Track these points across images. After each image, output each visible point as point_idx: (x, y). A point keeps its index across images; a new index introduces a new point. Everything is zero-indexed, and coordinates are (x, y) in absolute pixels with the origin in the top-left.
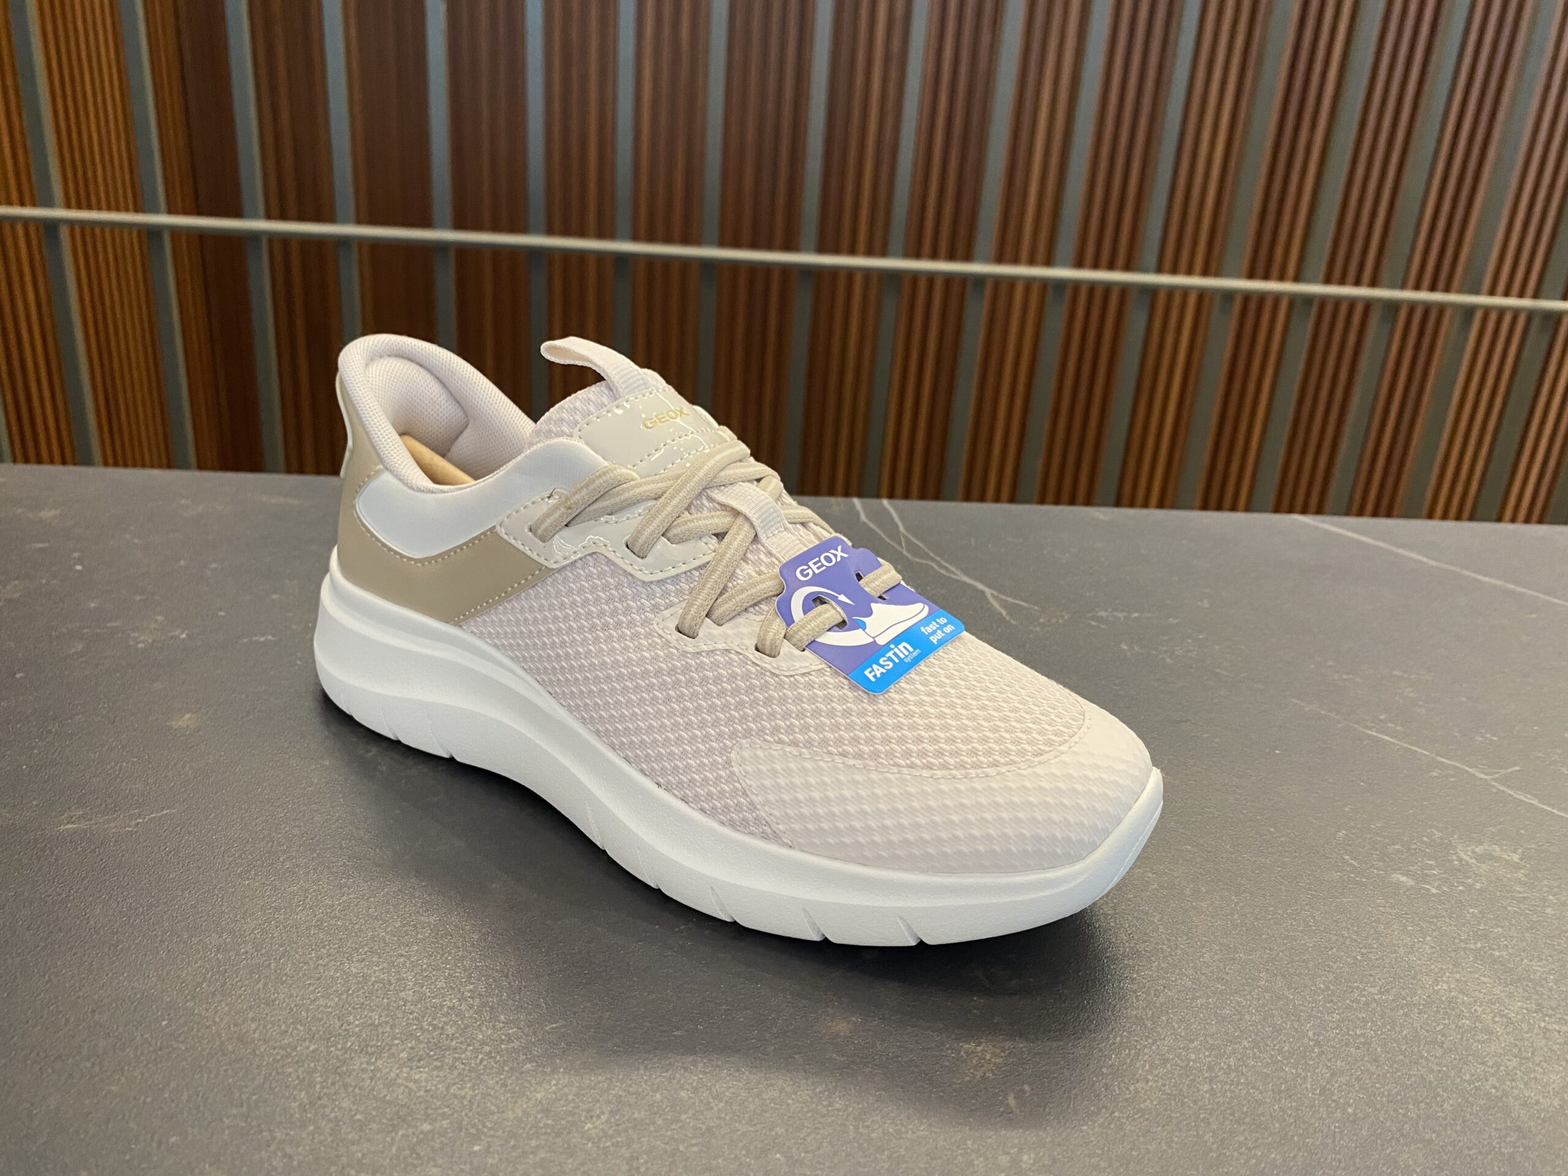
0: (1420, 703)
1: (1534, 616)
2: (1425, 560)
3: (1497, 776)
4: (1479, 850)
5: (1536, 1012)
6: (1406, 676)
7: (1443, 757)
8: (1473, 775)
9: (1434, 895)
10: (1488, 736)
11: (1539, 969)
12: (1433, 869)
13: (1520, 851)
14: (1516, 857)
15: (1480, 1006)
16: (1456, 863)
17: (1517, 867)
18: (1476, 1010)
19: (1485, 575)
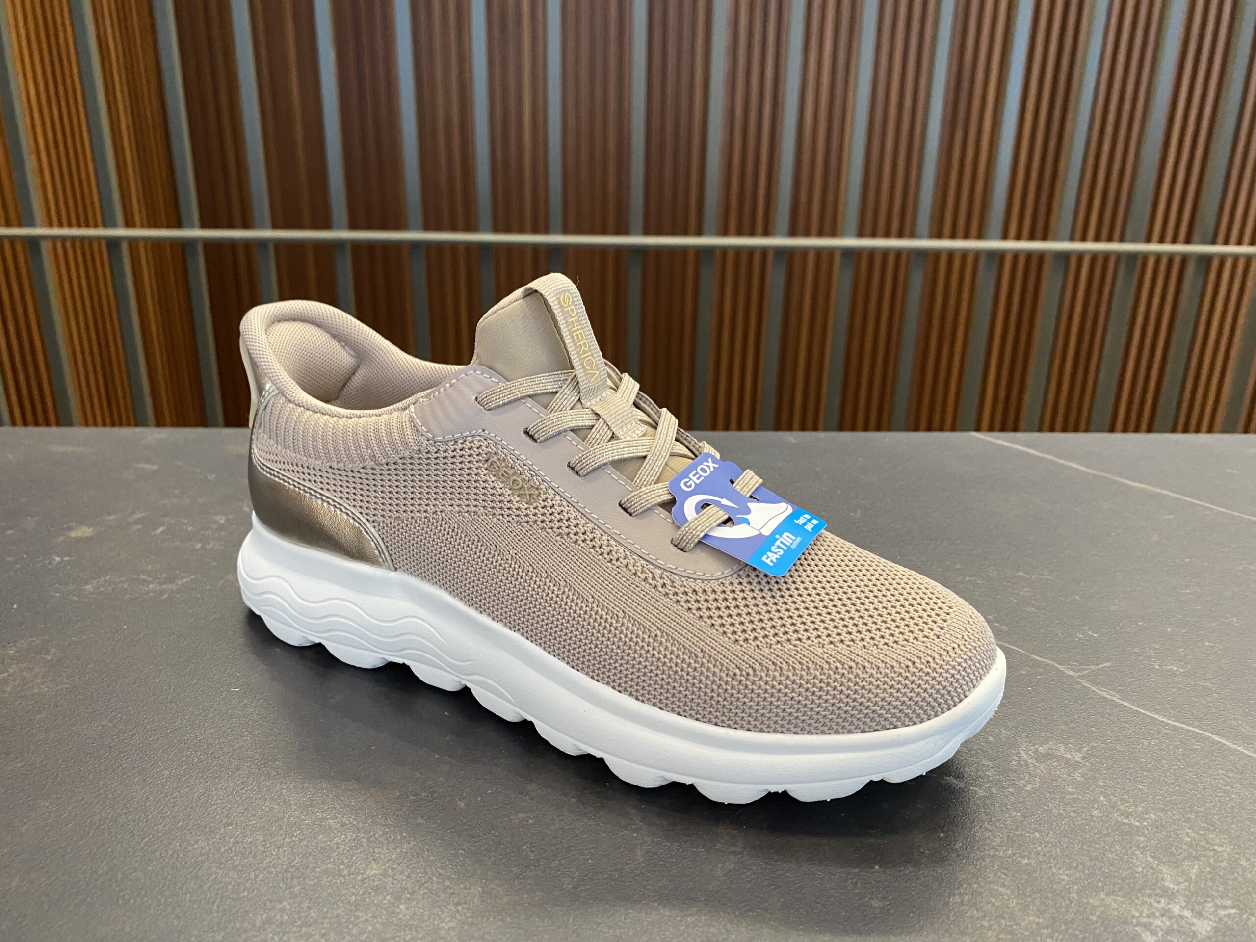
0: (1033, 602)
1: (1171, 517)
2: (1083, 468)
3: (1085, 672)
4: (1042, 749)
5: (1047, 928)
6: (1028, 576)
7: (1036, 655)
8: (1062, 672)
9: (980, 798)
10: (1090, 633)
11: (1066, 878)
12: (988, 771)
13: (1085, 749)
14: (1078, 757)
15: (989, 921)
16: (1014, 763)
17: (1076, 766)
18: (982, 926)
19: (1135, 481)
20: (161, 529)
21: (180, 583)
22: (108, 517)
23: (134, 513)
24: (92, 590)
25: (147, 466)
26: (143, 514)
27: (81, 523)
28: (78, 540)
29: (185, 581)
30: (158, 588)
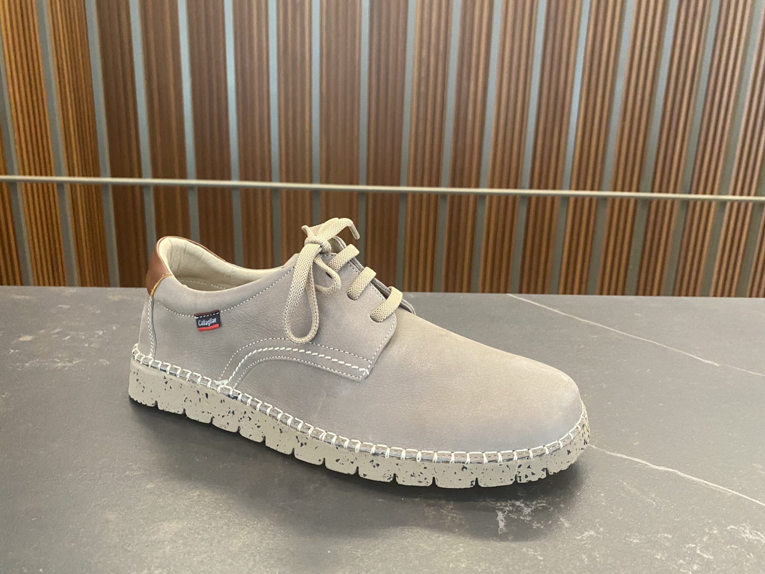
19: (584, 319)
20: (68, 337)
21: (74, 363)
22: (41, 332)
23: (54, 329)
24: (28, 366)
25: (64, 306)
26: (59, 330)
27: (27, 333)
28: (24, 342)
29: (77, 362)
30: (63, 365)
